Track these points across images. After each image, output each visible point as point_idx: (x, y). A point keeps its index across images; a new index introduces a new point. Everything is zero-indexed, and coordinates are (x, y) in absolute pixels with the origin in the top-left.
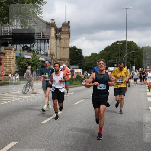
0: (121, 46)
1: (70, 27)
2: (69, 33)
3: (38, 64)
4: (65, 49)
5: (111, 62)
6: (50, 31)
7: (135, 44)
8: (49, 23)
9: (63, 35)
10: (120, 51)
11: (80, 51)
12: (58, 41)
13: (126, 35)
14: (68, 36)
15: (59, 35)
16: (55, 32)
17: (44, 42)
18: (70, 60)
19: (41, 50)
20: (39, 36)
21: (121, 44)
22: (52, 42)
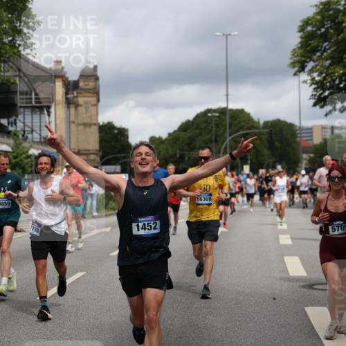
0: (217, 119)
1: (97, 79)
2: (96, 92)
3: (27, 163)
4: (87, 129)
5: (194, 156)
6: (52, 87)
7: (249, 115)
8: (50, 69)
9: (84, 96)
10: (213, 132)
11: (123, 133)
12: (72, 110)
13: (227, 95)
14: (93, 100)
15: (74, 97)
16: (64, 91)
17: (38, 113)
18: (101, 154)
19: (32, 131)
20: (26, 99)
21: (217, 114)
22: (57, 113)
